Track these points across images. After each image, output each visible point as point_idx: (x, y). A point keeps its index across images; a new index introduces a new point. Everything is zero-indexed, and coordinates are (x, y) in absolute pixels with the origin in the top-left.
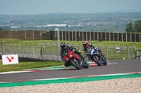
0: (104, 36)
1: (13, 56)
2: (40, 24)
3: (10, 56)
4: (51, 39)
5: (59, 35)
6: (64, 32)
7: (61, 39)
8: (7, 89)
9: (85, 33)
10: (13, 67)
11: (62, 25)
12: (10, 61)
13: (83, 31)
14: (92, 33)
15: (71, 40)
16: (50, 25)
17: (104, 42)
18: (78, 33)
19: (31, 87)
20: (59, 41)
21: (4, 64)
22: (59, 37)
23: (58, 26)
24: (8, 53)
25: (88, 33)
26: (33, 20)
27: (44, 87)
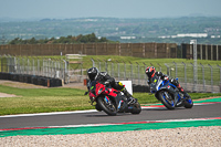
2: (167, 34)
6: (204, 46)
7: (199, 57)
11: (200, 35)
15: (215, 59)
16: (183, 35)
19: (152, 133)
23: (194, 37)
24: (116, 78)
27: (172, 132)
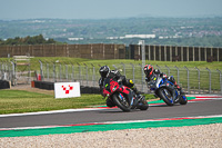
0: (215, 54)
1: (72, 84)
2: (115, 35)
3: (66, 85)
4: (132, 58)
5: (143, 51)
6: (152, 47)
7: (147, 57)
8: (63, 137)
9: (185, 48)
10: (72, 102)
11: (148, 36)
12: (67, 92)
13: (182, 45)
14: (197, 49)
15: (163, 60)
16: (131, 36)
17: (215, 63)
18: (173, 48)
19: (100, 134)
20: (144, 60)
21: (57, 96)
22: (143, 55)
23: (142, 38)
24: (64, 79)
25: (191, 49)
26: (104, 28)
27: (121, 134)
